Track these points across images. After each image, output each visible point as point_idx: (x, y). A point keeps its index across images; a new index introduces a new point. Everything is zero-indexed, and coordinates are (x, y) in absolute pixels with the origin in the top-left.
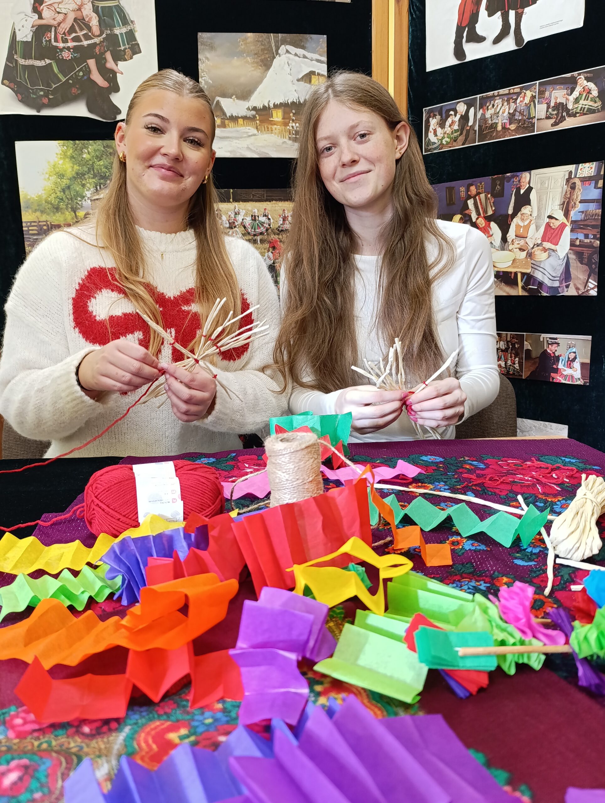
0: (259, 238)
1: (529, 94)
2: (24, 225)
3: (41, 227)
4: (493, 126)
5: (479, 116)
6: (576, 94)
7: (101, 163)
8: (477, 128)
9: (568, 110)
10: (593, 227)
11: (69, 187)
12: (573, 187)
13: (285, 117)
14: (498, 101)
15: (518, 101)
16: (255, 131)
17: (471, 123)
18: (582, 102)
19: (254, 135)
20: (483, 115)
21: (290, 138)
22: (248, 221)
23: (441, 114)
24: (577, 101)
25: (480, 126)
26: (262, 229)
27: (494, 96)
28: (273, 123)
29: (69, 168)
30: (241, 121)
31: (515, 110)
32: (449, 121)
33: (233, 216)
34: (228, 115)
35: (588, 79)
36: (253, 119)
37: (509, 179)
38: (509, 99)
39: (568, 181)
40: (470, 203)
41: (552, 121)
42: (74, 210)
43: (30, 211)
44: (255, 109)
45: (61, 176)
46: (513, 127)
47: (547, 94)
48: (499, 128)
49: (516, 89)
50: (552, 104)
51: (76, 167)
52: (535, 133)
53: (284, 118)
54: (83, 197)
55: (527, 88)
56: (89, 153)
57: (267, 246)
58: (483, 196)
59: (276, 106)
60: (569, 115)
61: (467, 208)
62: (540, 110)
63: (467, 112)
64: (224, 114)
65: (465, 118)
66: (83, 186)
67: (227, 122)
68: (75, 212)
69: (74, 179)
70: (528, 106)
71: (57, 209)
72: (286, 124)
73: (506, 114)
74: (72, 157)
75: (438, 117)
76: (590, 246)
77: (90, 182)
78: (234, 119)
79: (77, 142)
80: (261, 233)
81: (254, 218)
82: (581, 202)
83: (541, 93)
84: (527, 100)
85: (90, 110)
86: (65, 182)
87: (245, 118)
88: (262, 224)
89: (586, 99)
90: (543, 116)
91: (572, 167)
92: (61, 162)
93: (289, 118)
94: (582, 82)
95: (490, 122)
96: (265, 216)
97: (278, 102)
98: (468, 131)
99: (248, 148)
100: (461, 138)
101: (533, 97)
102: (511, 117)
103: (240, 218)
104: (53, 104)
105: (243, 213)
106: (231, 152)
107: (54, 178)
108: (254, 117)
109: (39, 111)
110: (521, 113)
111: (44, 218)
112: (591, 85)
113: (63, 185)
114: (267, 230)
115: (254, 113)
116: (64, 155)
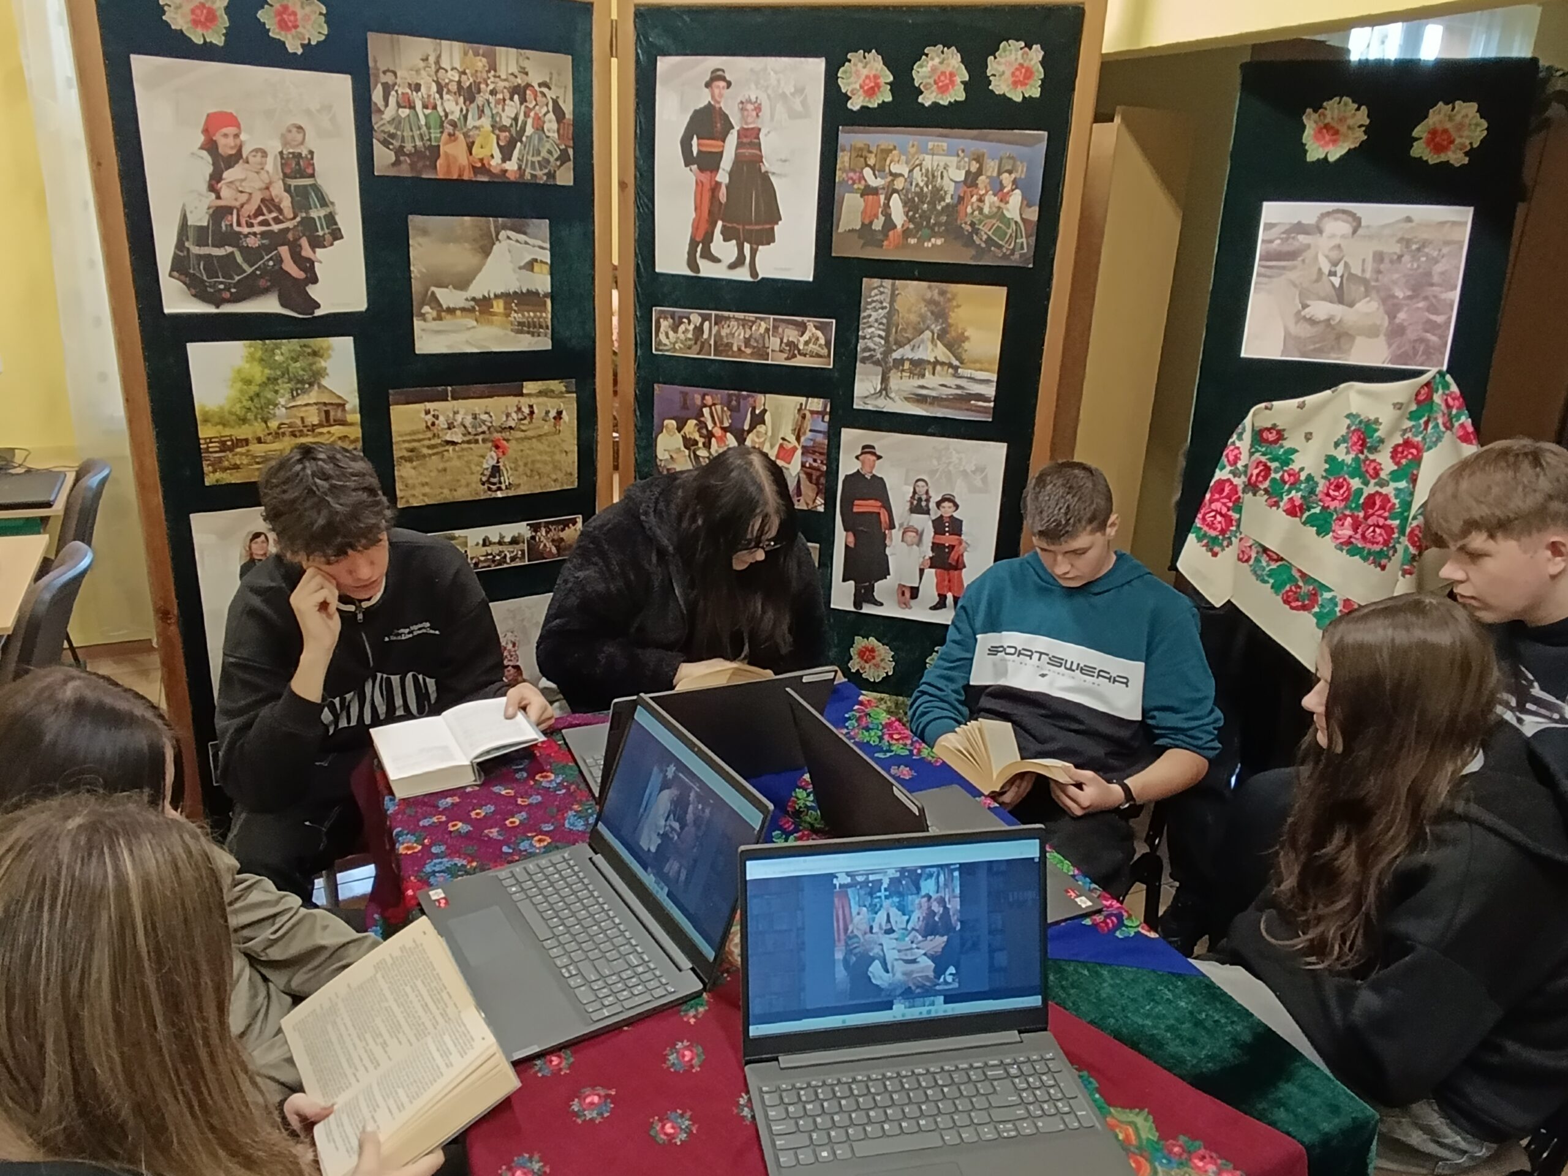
0: (480, 438)
1: (763, 325)
2: (202, 441)
3: (223, 443)
4: (729, 346)
5: (714, 332)
6: (806, 337)
7: (298, 365)
8: (712, 342)
9: (799, 350)
10: (821, 454)
11: (258, 395)
12: (804, 417)
13: (508, 307)
14: (733, 323)
15: (754, 328)
16: (475, 323)
17: (706, 336)
18: (811, 345)
19: (474, 327)
20: (719, 332)
21: (512, 330)
22: (469, 420)
23: (673, 318)
24: (807, 343)
25: (715, 342)
26: (484, 428)
27: (728, 318)
28: (494, 314)
29: (259, 373)
30: (458, 313)
31: (751, 336)
32: (682, 328)
33: (451, 415)
34: (445, 307)
35: (816, 328)
36: (472, 310)
37: (745, 398)
38: (744, 323)
39: (799, 410)
40: (706, 411)
41: (786, 355)
42: (265, 421)
43: (209, 424)
44: (474, 299)
45: (248, 382)
46: (748, 351)
47: (780, 330)
48: (735, 348)
49: (751, 316)
50: (785, 340)
51: (267, 371)
52: (769, 362)
53: (505, 309)
54: (276, 405)
55: (762, 319)
56: (282, 354)
57: (490, 445)
58: (719, 407)
59: (496, 296)
60: (800, 354)
61: (703, 415)
62: (774, 343)
63: (702, 324)
64: (440, 305)
65: (699, 330)
66: (276, 392)
67: (443, 314)
68: (266, 423)
69: (263, 385)
70: (762, 336)
71: (244, 421)
72: (508, 315)
73: (742, 337)
74: (262, 360)
75: (671, 321)
76: (818, 469)
77: (284, 387)
78: (451, 311)
79: (267, 342)
80: (483, 433)
81: (475, 417)
82: (811, 431)
83: (775, 328)
84: (762, 330)
85: (283, 305)
86: (254, 388)
87: (463, 309)
88: (484, 422)
89: (815, 344)
90: (777, 349)
91: (803, 400)
92: (247, 366)
93: (511, 309)
94: (811, 330)
95: (725, 340)
96: (486, 413)
97: (499, 292)
98: (703, 344)
99: (468, 342)
100: (697, 348)
101: (767, 330)
102: (747, 342)
103: (459, 418)
104: (236, 299)
105: (462, 412)
106: (448, 347)
107: (239, 385)
108: (474, 308)
109: (218, 307)
110: (757, 341)
111: (227, 432)
112: (819, 334)
113: (252, 393)
114: (489, 428)
115: (472, 303)
116: (251, 358)
